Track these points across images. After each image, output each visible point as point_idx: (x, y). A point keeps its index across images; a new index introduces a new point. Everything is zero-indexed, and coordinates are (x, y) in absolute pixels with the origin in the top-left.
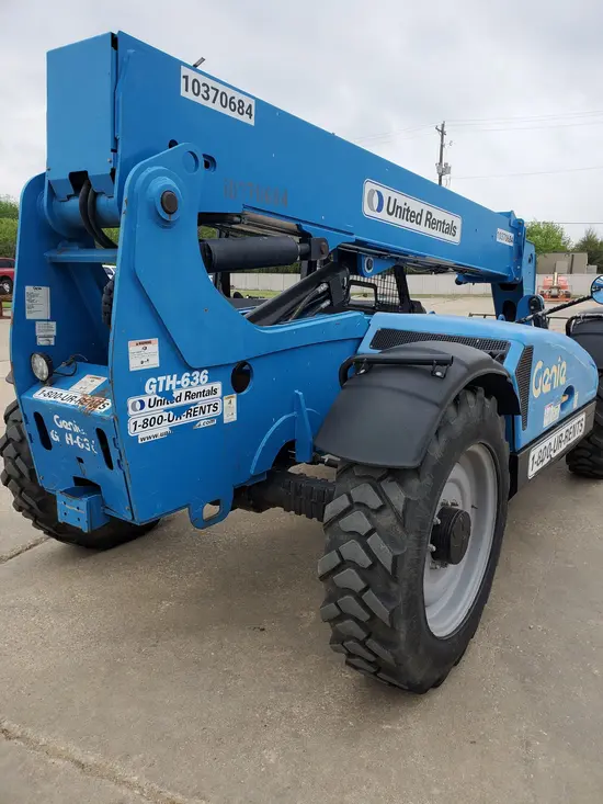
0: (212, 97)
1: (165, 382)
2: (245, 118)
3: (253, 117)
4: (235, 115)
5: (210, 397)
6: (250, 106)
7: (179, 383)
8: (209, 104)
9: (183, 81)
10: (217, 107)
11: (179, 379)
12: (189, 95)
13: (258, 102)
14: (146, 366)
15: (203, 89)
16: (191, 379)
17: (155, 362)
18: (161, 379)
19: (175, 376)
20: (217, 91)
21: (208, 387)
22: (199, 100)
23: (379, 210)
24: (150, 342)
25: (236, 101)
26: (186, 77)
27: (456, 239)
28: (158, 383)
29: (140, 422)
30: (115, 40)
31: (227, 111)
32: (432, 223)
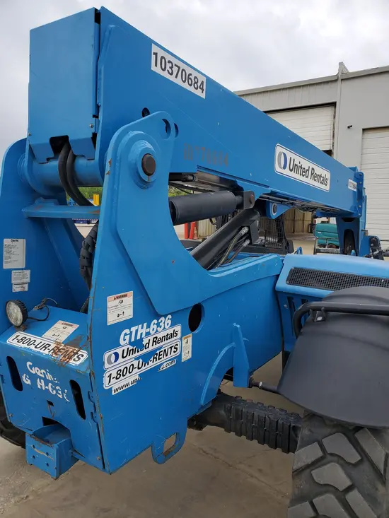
0: (175, 74)
1: (137, 331)
2: (198, 92)
3: (204, 92)
4: (192, 89)
5: (173, 339)
6: (202, 82)
7: (148, 330)
8: (172, 78)
9: (153, 57)
10: (178, 81)
11: (148, 327)
12: (157, 70)
13: (209, 79)
14: (122, 318)
15: (169, 65)
16: (158, 325)
17: (129, 314)
18: (133, 329)
19: (145, 325)
20: (179, 68)
21: (171, 331)
22: (165, 74)
23: (285, 167)
24: (126, 296)
25: (192, 77)
26: (156, 54)
27: (327, 188)
28: (131, 332)
29: (114, 375)
30: (98, 15)
31: (185, 85)
32: (315, 177)
